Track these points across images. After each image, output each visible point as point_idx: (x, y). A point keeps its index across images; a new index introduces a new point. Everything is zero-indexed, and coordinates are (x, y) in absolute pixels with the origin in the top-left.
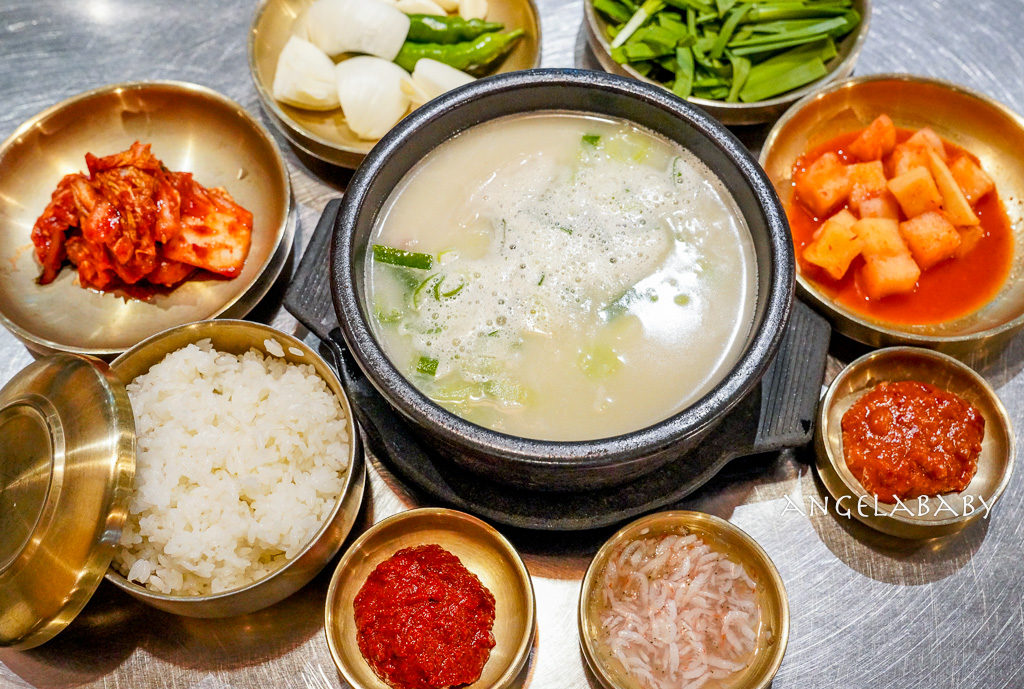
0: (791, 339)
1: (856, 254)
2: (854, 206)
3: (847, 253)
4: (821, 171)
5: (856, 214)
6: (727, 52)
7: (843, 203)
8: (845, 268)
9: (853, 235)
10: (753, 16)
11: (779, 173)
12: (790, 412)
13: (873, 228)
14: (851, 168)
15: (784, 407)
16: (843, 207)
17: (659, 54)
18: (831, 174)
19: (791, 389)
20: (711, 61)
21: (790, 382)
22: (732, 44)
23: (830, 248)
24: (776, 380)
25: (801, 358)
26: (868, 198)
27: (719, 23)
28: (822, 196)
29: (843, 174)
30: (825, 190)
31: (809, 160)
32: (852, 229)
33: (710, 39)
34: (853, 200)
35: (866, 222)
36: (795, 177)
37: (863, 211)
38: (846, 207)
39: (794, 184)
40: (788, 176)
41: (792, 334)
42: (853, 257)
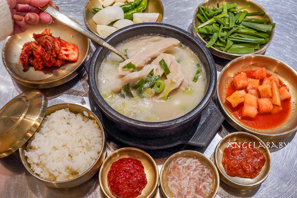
0: (212, 118)
1: (242, 102)
2: (247, 90)
3: (238, 101)
4: (240, 77)
5: (247, 92)
6: (228, 38)
8: (236, 105)
9: (242, 96)
10: (239, 31)
13: (249, 97)
14: (250, 79)
16: (244, 89)
17: (209, 33)
18: (243, 79)
20: (223, 39)
22: (230, 37)
23: (234, 98)
26: (252, 89)
27: (229, 30)
28: (238, 84)
29: (247, 80)
30: (239, 82)
33: (225, 34)
34: (248, 88)
35: (248, 94)
36: (234, 77)
37: (249, 92)
39: (233, 79)
40: (232, 76)
41: (212, 117)
42: (239, 103)
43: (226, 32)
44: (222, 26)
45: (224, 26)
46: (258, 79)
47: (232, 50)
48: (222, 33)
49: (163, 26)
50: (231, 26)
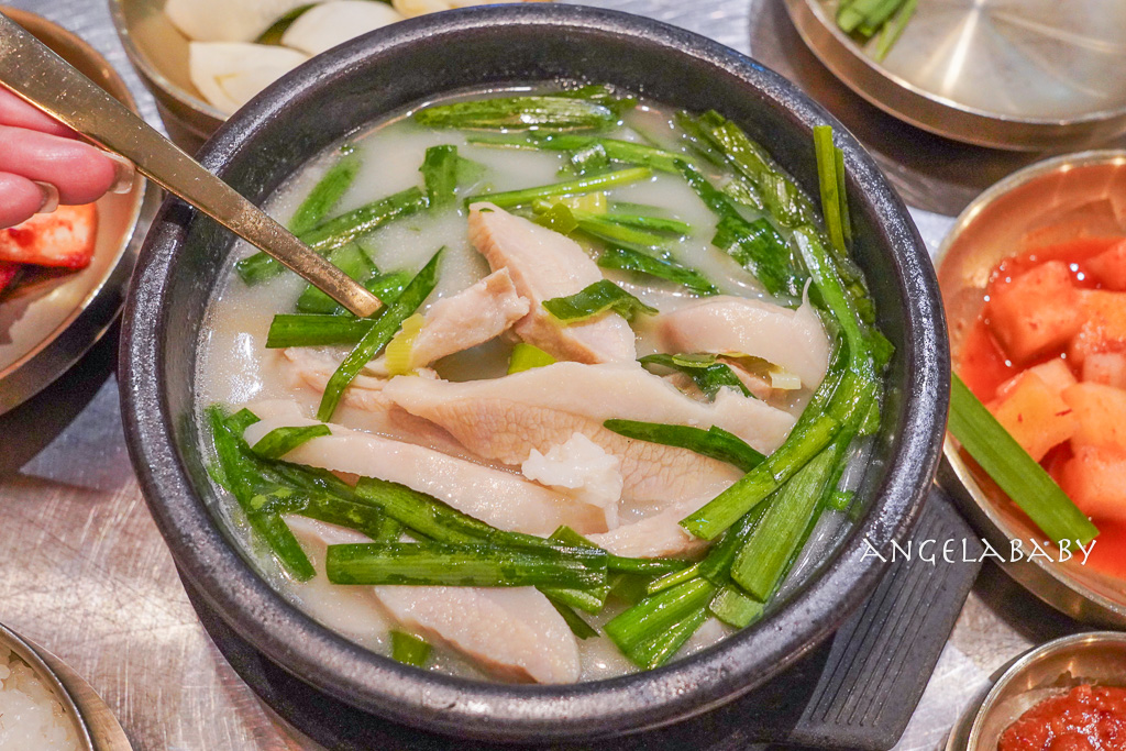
1: (1061, 440)
2: (1076, 357)
3: (1046, 434)
4: (1036, 288)
5: (1078, 371)
7: (1059, 348)
9: (1066, 408)
11: (967, 275)
12: (873, 686)
13: (1099, 402)
15: (865, 676)
16: (1059, 355)
18: (1052, 296)
19: (886, 649)
21: (889, 633)
23: (1020, 419)
24: (864, 626)
25: (917, 599)
26: (1103, 351)
28: (1028, 329)
29: (1071, 301)
30: (1034, 321)
31: (1019, 266)
32: (1064, 396)
34: (1077, 346)
35: (1089, 389)
36: (992, 288)
37: (1089, 369)
38: (1063, 356)
39: (987, 298)
40: (982, 283)
42: (1053, 444)
49: (576, 24)
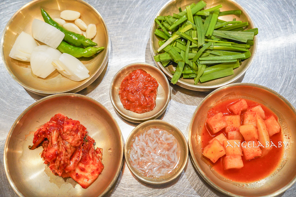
2: (226, 132)
3: (218, 155)
6: (198, 61)
10: (211, 48)
16: (222, 132)
23: (212, 153)
26: (232, 130)
27: (198, 49)
30: (216, 127)
32: (223, 144)
33: (194, 54)
37: (229, 135)
43: (194, 50)
44: (189, 43)
45: (191, 44)
46: (238, 114)
47: (205, 75)
48: (190, 54)
50: (200, 44)
